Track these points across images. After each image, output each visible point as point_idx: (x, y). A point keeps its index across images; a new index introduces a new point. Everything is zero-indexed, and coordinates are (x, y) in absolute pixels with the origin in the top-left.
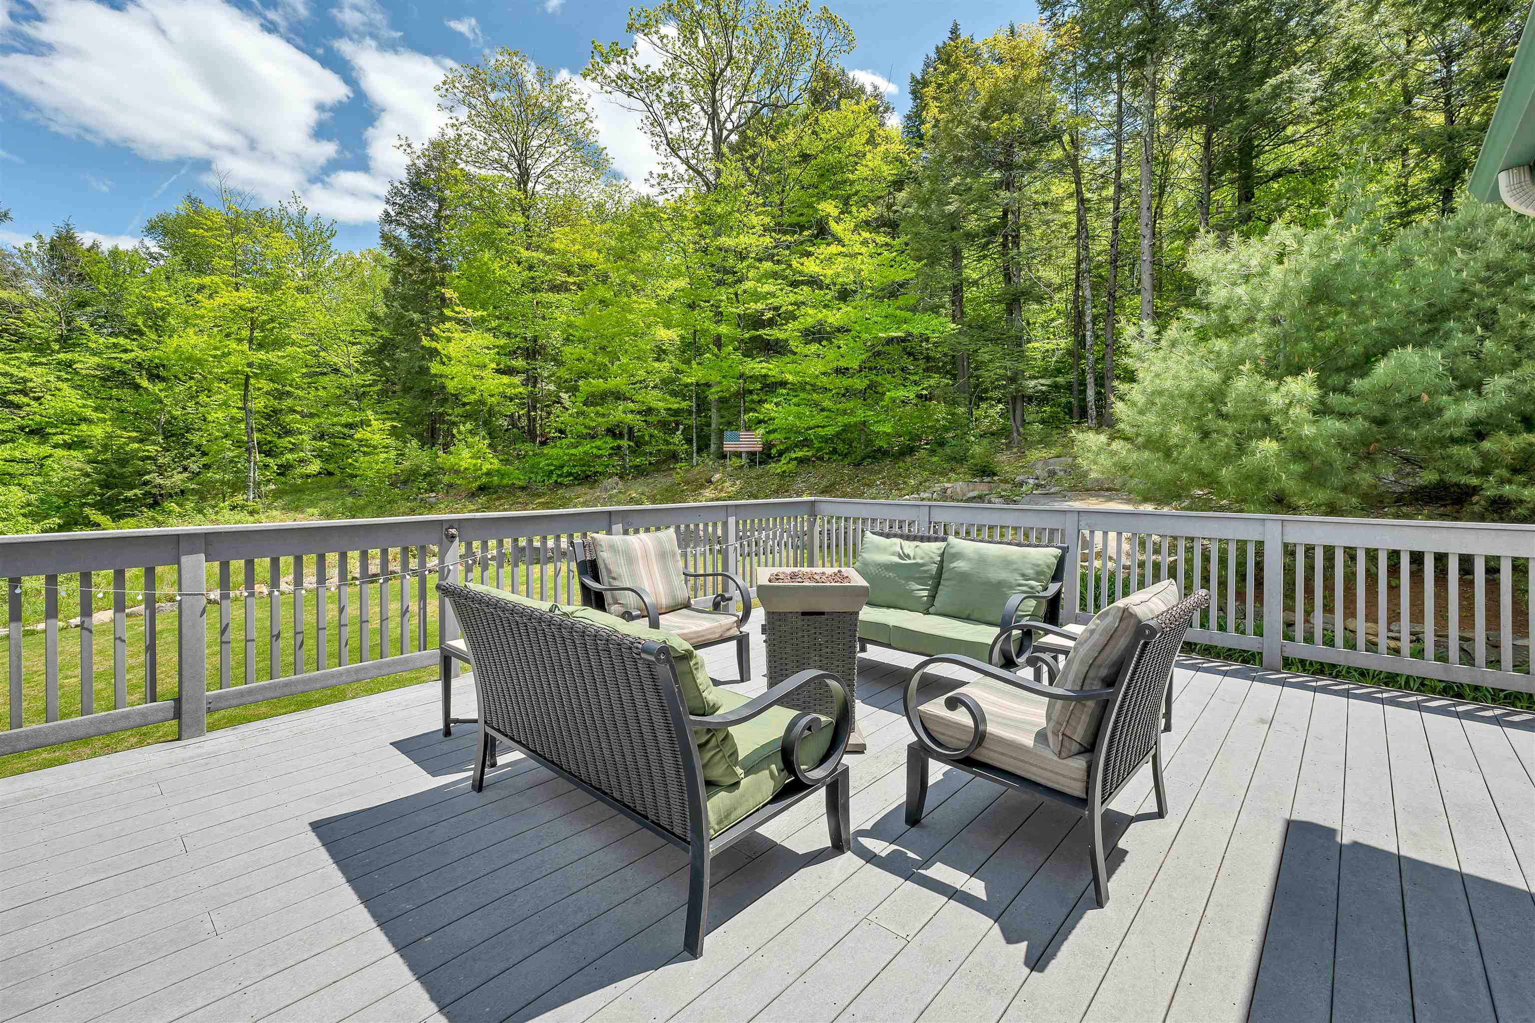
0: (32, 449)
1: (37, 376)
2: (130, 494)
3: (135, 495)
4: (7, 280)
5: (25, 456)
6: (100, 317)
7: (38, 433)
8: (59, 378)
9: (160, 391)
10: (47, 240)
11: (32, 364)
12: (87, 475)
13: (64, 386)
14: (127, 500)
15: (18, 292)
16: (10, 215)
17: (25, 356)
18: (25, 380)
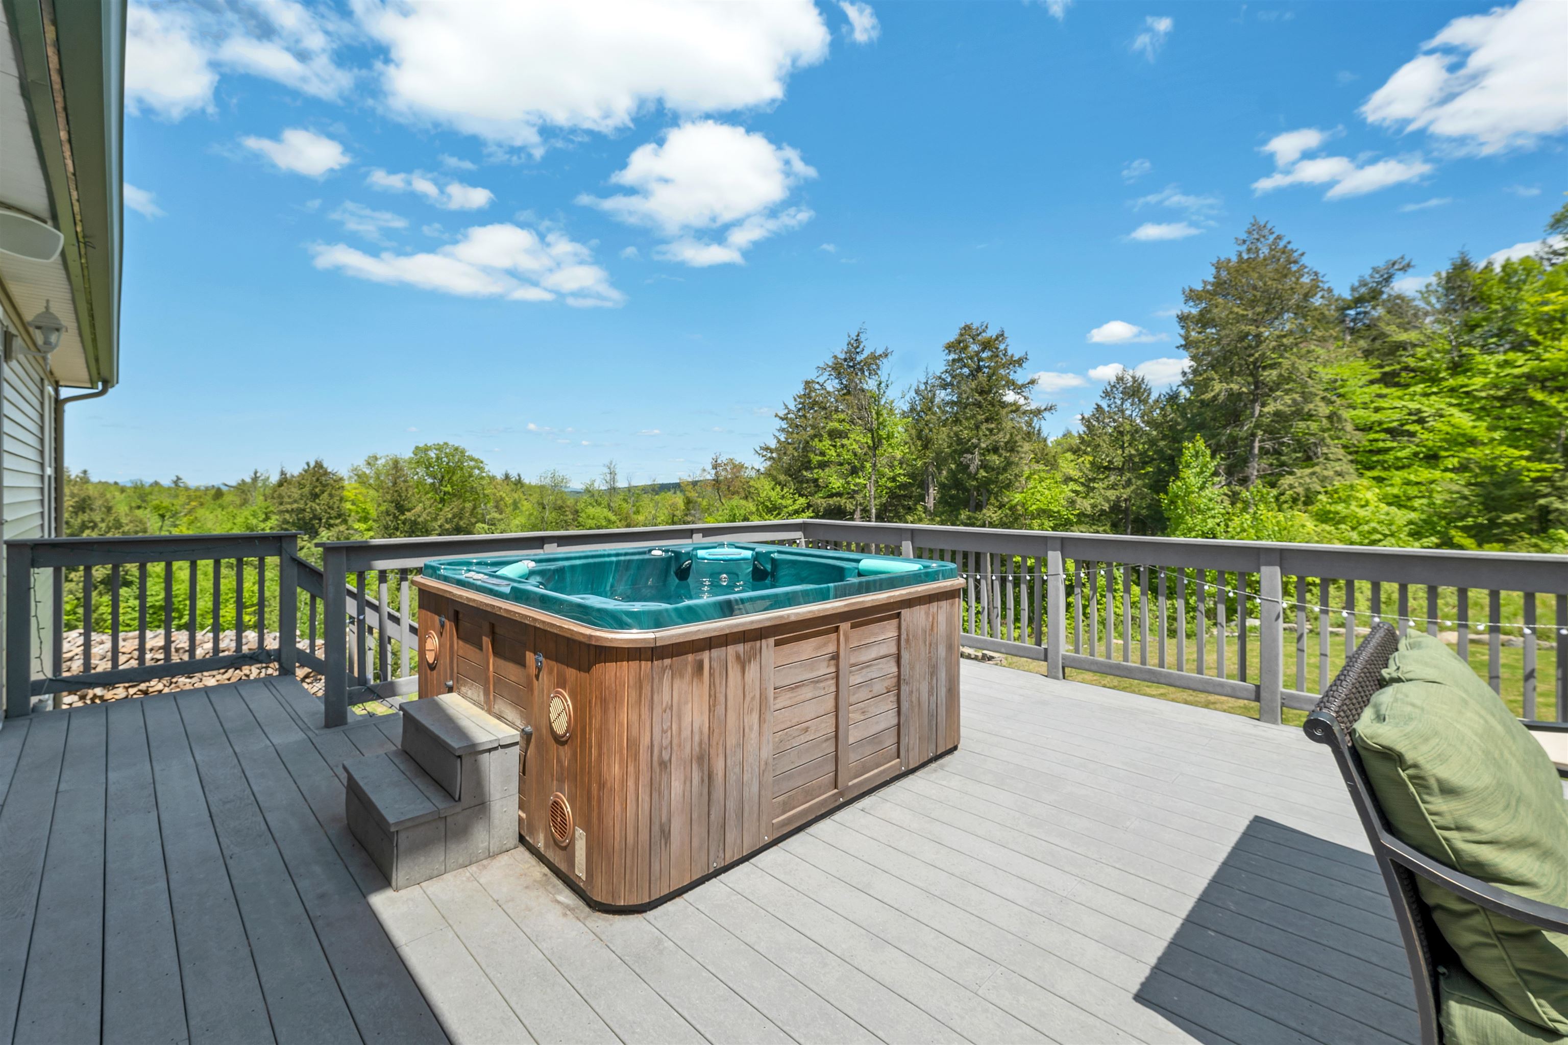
0: (1424, 474)
1: (1428, 407)
2: (1508, 517)
3: (1516, 519)
4: (1409, 323)
5: (1419, 480)
6: (1492, 337)
7: (1432, 458)
8: (1451, 405)
9: (1559, 402)
10: (1444, 275)
11: (1426, 395)
12: (1465, 498)
13: (1454, 411)
14: (1506, 523)
15: (1418, 332)
16: (1412, 264)
17: (1419, 388)
18: (1419, 411)
